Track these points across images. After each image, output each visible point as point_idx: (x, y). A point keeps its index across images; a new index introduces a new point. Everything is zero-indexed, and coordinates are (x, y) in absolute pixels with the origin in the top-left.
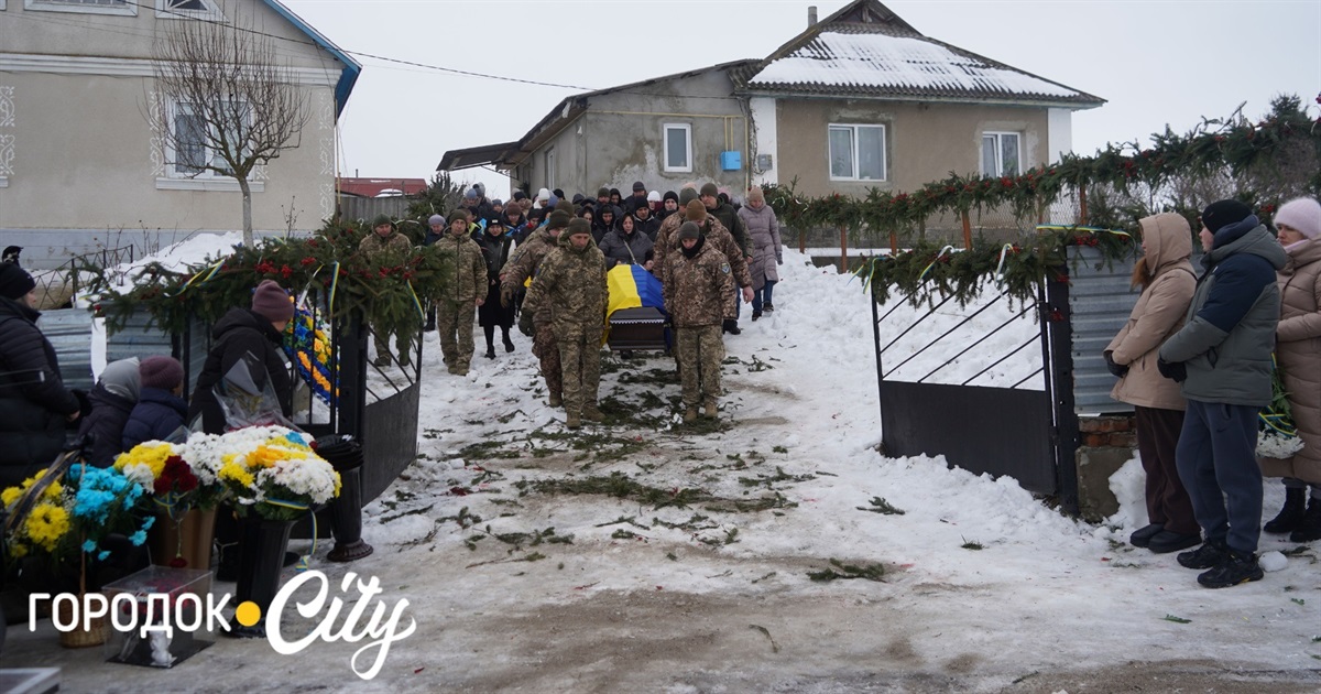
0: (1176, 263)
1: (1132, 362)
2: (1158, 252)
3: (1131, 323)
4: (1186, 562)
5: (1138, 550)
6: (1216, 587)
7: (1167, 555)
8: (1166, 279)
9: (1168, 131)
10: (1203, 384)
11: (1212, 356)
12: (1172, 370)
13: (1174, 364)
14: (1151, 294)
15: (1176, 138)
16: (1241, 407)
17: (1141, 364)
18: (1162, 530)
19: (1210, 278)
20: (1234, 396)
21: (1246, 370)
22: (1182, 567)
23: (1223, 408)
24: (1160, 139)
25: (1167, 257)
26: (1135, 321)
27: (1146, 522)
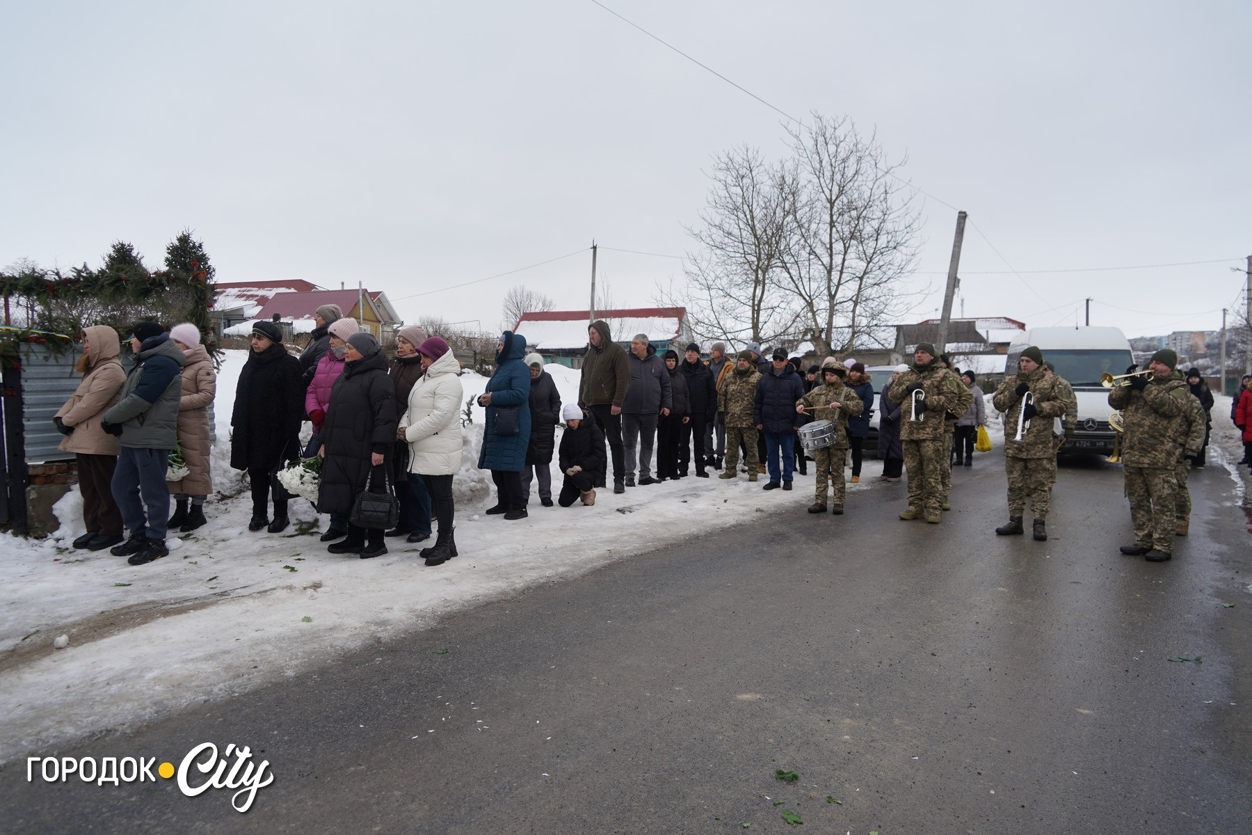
0: (110, 359)
1: (77, 424)
2: (98, 351)
3: (77, 398)
4: (116, 553)
5: (80, 551)
6: (141, 564)
7: (102, 550)
8: (105, 369)
9: (85, 266)
10: (134, 436)
11: (141, 419)
12: (112, 428)
13: (114, 425)
14: (94, 379)
15: (91, 273)
16: (159, 451)
17: (85, 426)
18: (97, 535)
19: (140, 370)
20: (155, 444)
21: (162, 427)
22: (114, 557)
23: (148, 451)
24: (79, 272)
25: (104, 355)
26: (80, 397)
27: (84, 532)
